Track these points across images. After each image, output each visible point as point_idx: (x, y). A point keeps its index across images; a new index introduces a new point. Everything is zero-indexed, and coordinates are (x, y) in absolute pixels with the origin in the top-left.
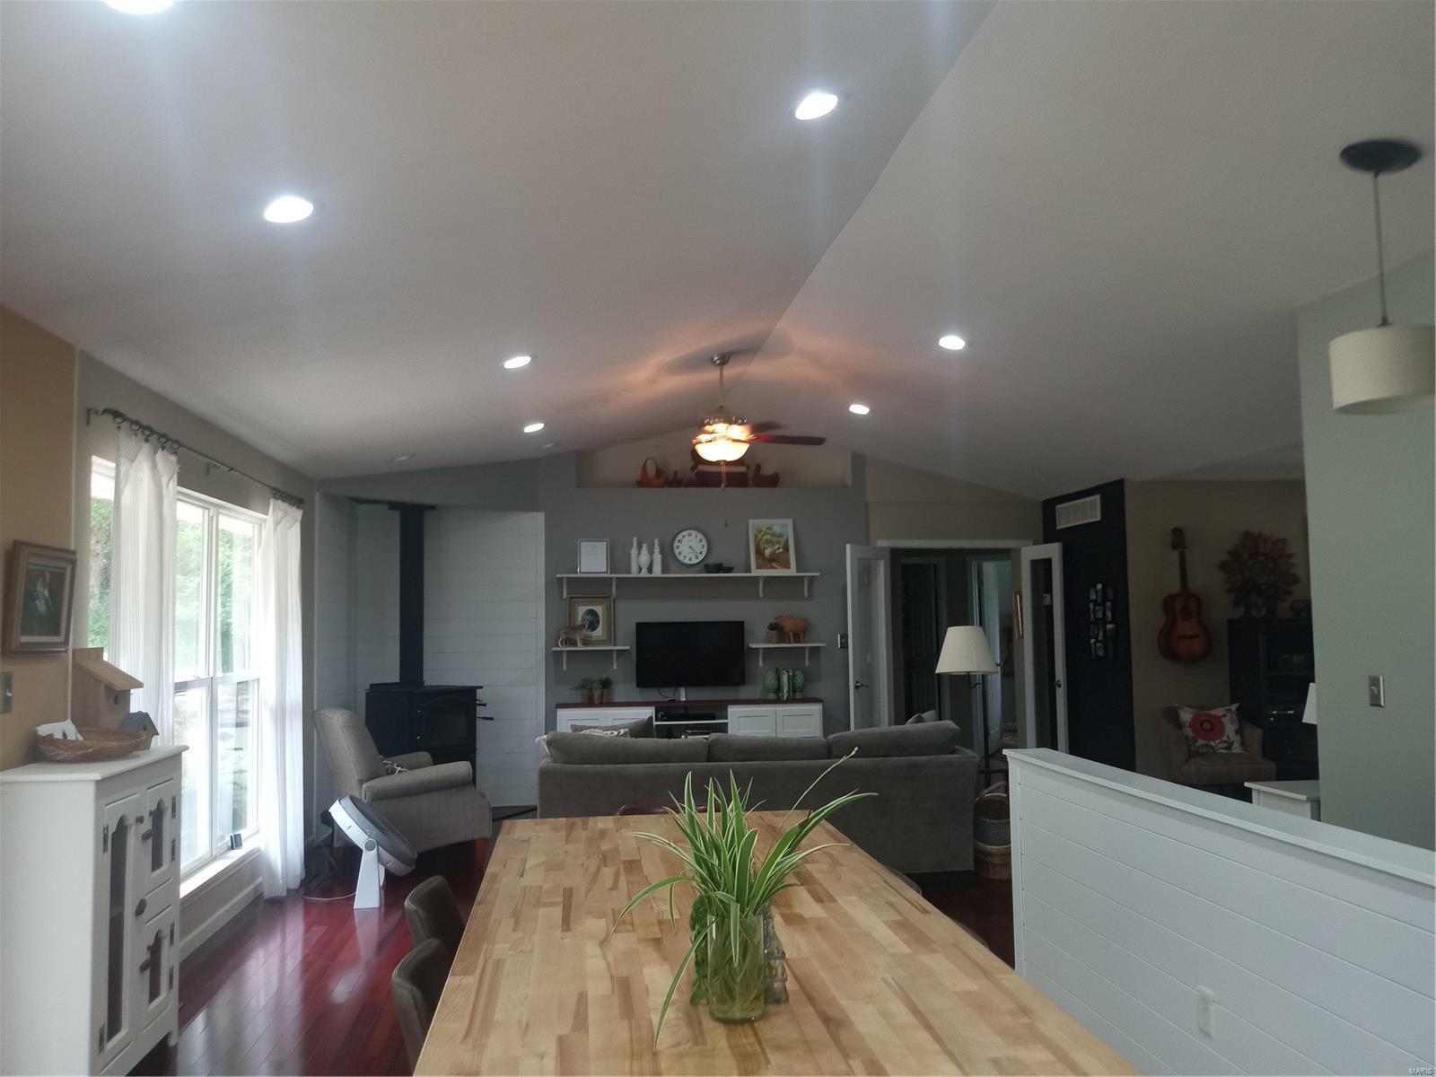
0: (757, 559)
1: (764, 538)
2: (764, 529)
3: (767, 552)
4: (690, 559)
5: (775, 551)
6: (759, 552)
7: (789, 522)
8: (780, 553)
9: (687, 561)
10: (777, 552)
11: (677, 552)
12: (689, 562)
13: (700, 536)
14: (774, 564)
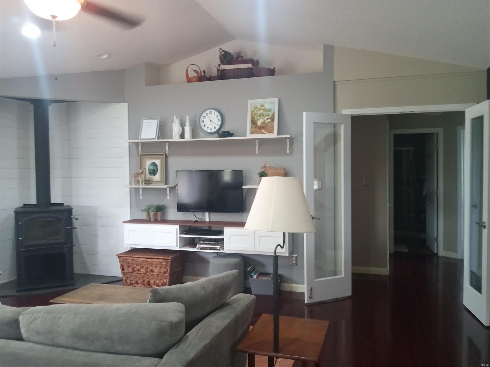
0: (252, 127)
1: (259, 112)
2: (259, 106)
3: (259, 123)
4: (211, 129)
5: (265, 121)
6: (253, 122)
7: (276, 100)
8: (269, 122)
9: (209, 131)
10: (267, 121)
11: (202, 124)
12: (210, 131)
13: (217, 113)
14: (263, 131)
